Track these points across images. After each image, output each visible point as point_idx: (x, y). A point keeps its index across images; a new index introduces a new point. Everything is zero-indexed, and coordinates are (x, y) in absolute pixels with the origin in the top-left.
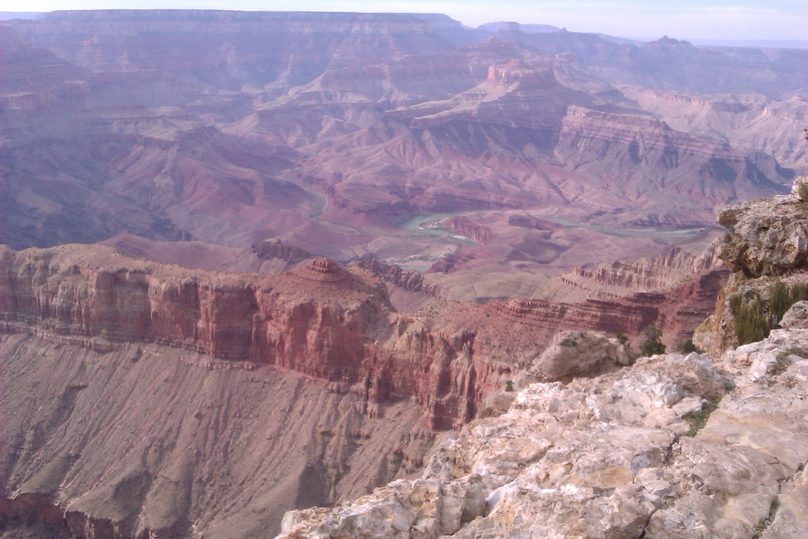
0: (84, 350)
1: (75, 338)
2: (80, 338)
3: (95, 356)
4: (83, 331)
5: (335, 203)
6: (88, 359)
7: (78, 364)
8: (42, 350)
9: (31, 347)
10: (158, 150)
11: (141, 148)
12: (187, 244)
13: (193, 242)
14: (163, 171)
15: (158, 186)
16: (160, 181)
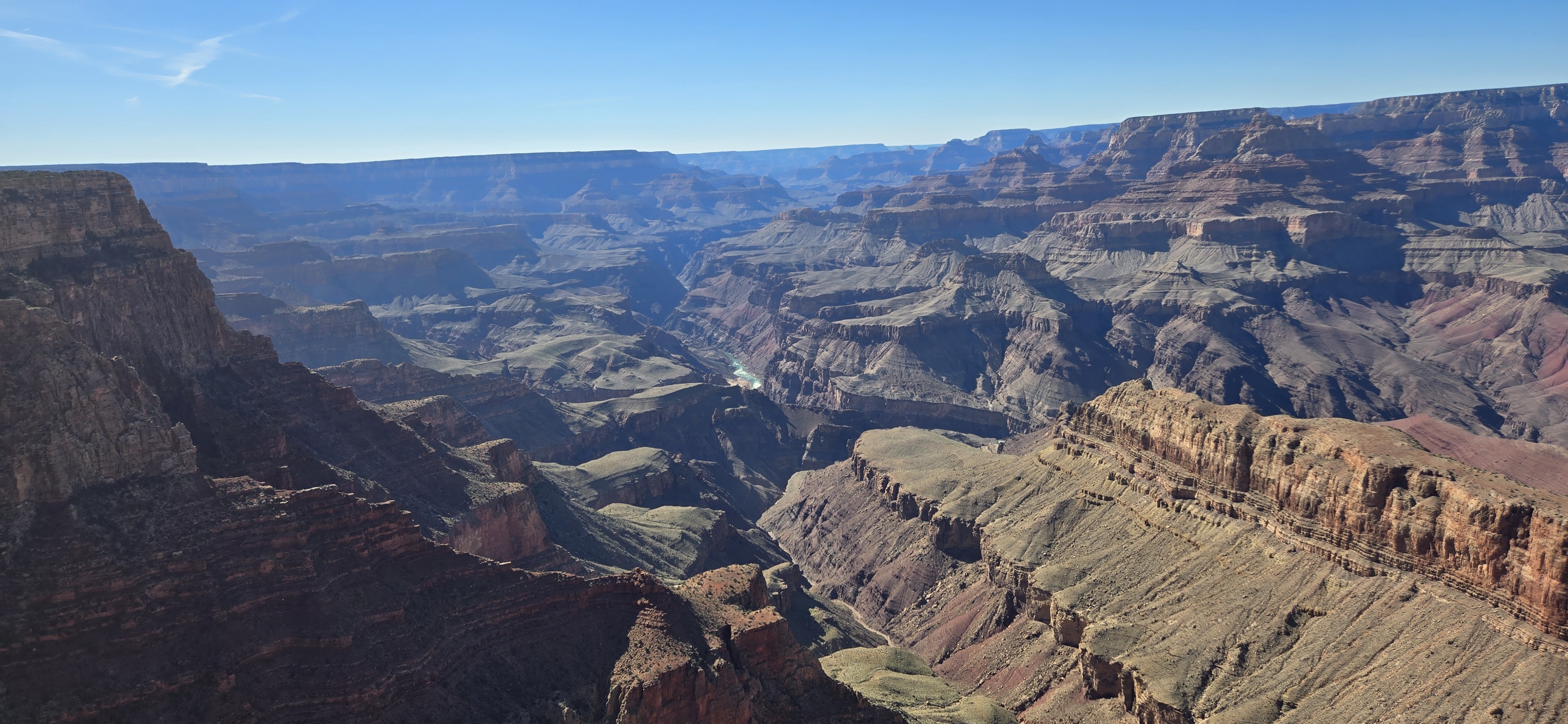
0: (1331, 564)
1: (1320, 544)
2: (1327, 547)
3: (1343, 577)
4: (1332, 538)
6: (1333, 579)
7: (1317, 582)
8: (1270, 550)
9: (1256, 541)
10: (1508, 298)
11: (1480, 293)
12: (1532, 446)
13: (1542, 445)
14: (1511, 331)
15: (1497, 352)
16: (1502, 345)
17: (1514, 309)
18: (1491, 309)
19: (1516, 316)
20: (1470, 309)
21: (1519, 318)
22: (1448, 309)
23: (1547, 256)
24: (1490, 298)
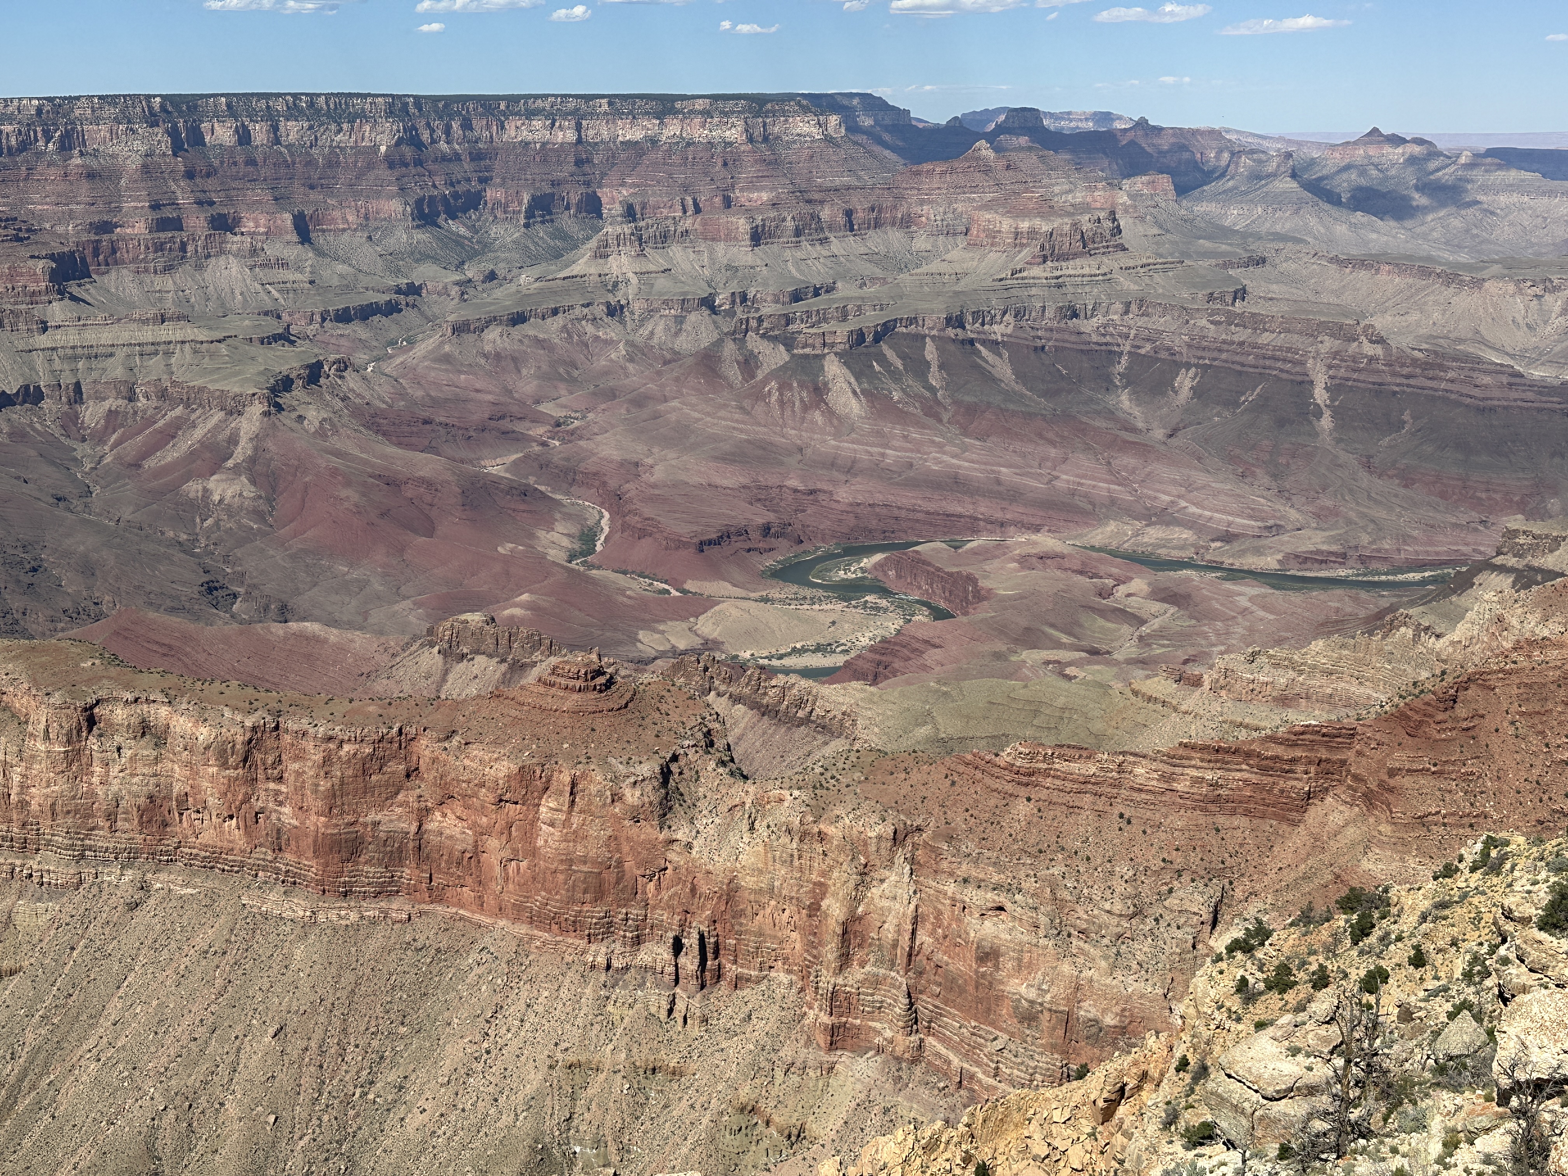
5: (625, 527)
10: (218, 416)
11: (179, 411)
12: (278, 629)
13: (293, 626)
14: (230, 463)
15: (216, 498)
16: (224, 485)
17: (228, 432)
18: (198, 433)
19: (233, 440)
20: (169, 435)
21: (236, 443)
22: (140, 438)
23: (256, 350)
24: (193, 417)
